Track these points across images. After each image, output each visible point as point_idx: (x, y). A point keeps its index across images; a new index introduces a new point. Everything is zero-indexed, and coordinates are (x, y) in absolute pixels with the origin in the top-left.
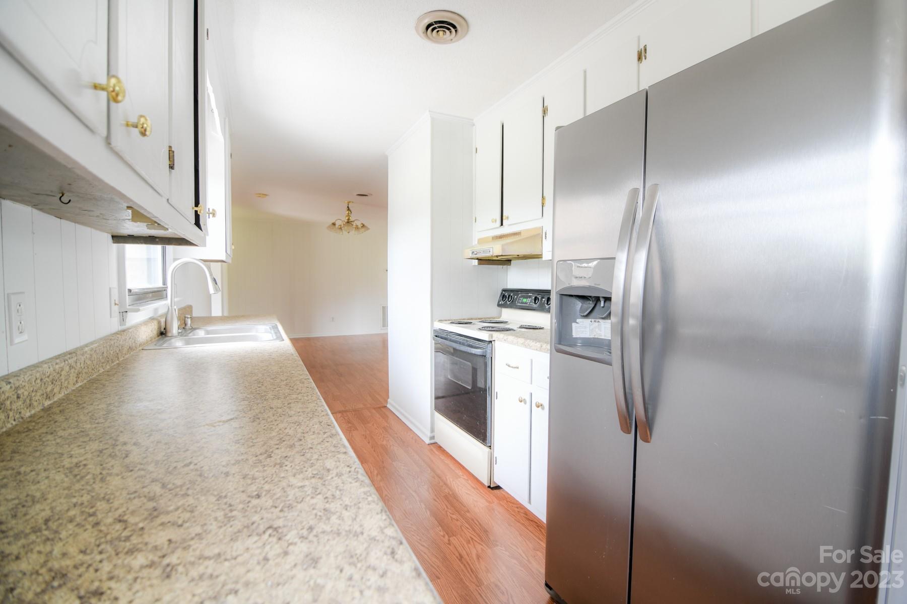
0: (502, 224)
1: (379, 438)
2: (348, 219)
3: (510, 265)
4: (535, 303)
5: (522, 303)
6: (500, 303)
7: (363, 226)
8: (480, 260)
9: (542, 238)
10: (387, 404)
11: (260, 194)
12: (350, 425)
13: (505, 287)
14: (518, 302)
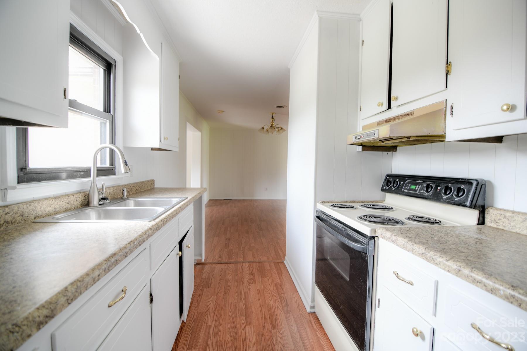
0: (389, 107)
1: (270, 295)
2: (272, 125)
3: (396, 151)
4: (427, 191)
5: (410, 190)
6: (384, 188)
7: (282, 128)
8: (365, 146)
9: (446, 114)
10: (284, 260)
11: (219, 111)
12: (252, 277)
13: (390, 173)
14: (405, 189)
